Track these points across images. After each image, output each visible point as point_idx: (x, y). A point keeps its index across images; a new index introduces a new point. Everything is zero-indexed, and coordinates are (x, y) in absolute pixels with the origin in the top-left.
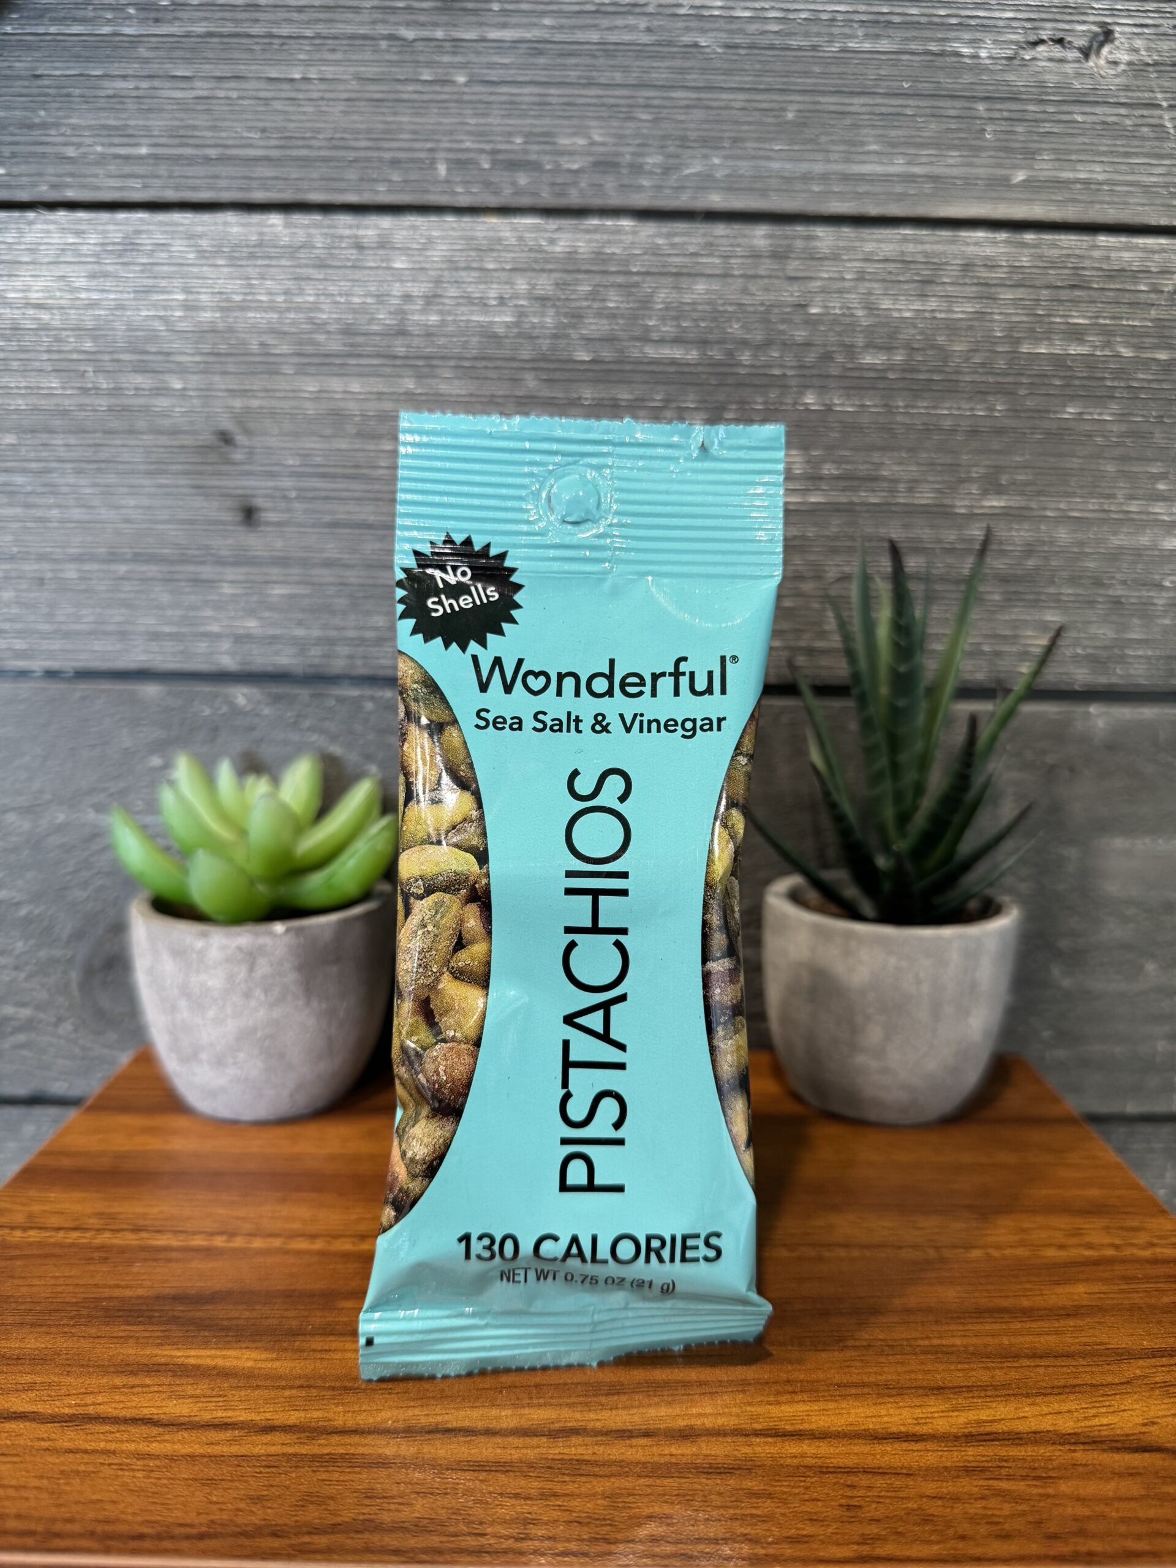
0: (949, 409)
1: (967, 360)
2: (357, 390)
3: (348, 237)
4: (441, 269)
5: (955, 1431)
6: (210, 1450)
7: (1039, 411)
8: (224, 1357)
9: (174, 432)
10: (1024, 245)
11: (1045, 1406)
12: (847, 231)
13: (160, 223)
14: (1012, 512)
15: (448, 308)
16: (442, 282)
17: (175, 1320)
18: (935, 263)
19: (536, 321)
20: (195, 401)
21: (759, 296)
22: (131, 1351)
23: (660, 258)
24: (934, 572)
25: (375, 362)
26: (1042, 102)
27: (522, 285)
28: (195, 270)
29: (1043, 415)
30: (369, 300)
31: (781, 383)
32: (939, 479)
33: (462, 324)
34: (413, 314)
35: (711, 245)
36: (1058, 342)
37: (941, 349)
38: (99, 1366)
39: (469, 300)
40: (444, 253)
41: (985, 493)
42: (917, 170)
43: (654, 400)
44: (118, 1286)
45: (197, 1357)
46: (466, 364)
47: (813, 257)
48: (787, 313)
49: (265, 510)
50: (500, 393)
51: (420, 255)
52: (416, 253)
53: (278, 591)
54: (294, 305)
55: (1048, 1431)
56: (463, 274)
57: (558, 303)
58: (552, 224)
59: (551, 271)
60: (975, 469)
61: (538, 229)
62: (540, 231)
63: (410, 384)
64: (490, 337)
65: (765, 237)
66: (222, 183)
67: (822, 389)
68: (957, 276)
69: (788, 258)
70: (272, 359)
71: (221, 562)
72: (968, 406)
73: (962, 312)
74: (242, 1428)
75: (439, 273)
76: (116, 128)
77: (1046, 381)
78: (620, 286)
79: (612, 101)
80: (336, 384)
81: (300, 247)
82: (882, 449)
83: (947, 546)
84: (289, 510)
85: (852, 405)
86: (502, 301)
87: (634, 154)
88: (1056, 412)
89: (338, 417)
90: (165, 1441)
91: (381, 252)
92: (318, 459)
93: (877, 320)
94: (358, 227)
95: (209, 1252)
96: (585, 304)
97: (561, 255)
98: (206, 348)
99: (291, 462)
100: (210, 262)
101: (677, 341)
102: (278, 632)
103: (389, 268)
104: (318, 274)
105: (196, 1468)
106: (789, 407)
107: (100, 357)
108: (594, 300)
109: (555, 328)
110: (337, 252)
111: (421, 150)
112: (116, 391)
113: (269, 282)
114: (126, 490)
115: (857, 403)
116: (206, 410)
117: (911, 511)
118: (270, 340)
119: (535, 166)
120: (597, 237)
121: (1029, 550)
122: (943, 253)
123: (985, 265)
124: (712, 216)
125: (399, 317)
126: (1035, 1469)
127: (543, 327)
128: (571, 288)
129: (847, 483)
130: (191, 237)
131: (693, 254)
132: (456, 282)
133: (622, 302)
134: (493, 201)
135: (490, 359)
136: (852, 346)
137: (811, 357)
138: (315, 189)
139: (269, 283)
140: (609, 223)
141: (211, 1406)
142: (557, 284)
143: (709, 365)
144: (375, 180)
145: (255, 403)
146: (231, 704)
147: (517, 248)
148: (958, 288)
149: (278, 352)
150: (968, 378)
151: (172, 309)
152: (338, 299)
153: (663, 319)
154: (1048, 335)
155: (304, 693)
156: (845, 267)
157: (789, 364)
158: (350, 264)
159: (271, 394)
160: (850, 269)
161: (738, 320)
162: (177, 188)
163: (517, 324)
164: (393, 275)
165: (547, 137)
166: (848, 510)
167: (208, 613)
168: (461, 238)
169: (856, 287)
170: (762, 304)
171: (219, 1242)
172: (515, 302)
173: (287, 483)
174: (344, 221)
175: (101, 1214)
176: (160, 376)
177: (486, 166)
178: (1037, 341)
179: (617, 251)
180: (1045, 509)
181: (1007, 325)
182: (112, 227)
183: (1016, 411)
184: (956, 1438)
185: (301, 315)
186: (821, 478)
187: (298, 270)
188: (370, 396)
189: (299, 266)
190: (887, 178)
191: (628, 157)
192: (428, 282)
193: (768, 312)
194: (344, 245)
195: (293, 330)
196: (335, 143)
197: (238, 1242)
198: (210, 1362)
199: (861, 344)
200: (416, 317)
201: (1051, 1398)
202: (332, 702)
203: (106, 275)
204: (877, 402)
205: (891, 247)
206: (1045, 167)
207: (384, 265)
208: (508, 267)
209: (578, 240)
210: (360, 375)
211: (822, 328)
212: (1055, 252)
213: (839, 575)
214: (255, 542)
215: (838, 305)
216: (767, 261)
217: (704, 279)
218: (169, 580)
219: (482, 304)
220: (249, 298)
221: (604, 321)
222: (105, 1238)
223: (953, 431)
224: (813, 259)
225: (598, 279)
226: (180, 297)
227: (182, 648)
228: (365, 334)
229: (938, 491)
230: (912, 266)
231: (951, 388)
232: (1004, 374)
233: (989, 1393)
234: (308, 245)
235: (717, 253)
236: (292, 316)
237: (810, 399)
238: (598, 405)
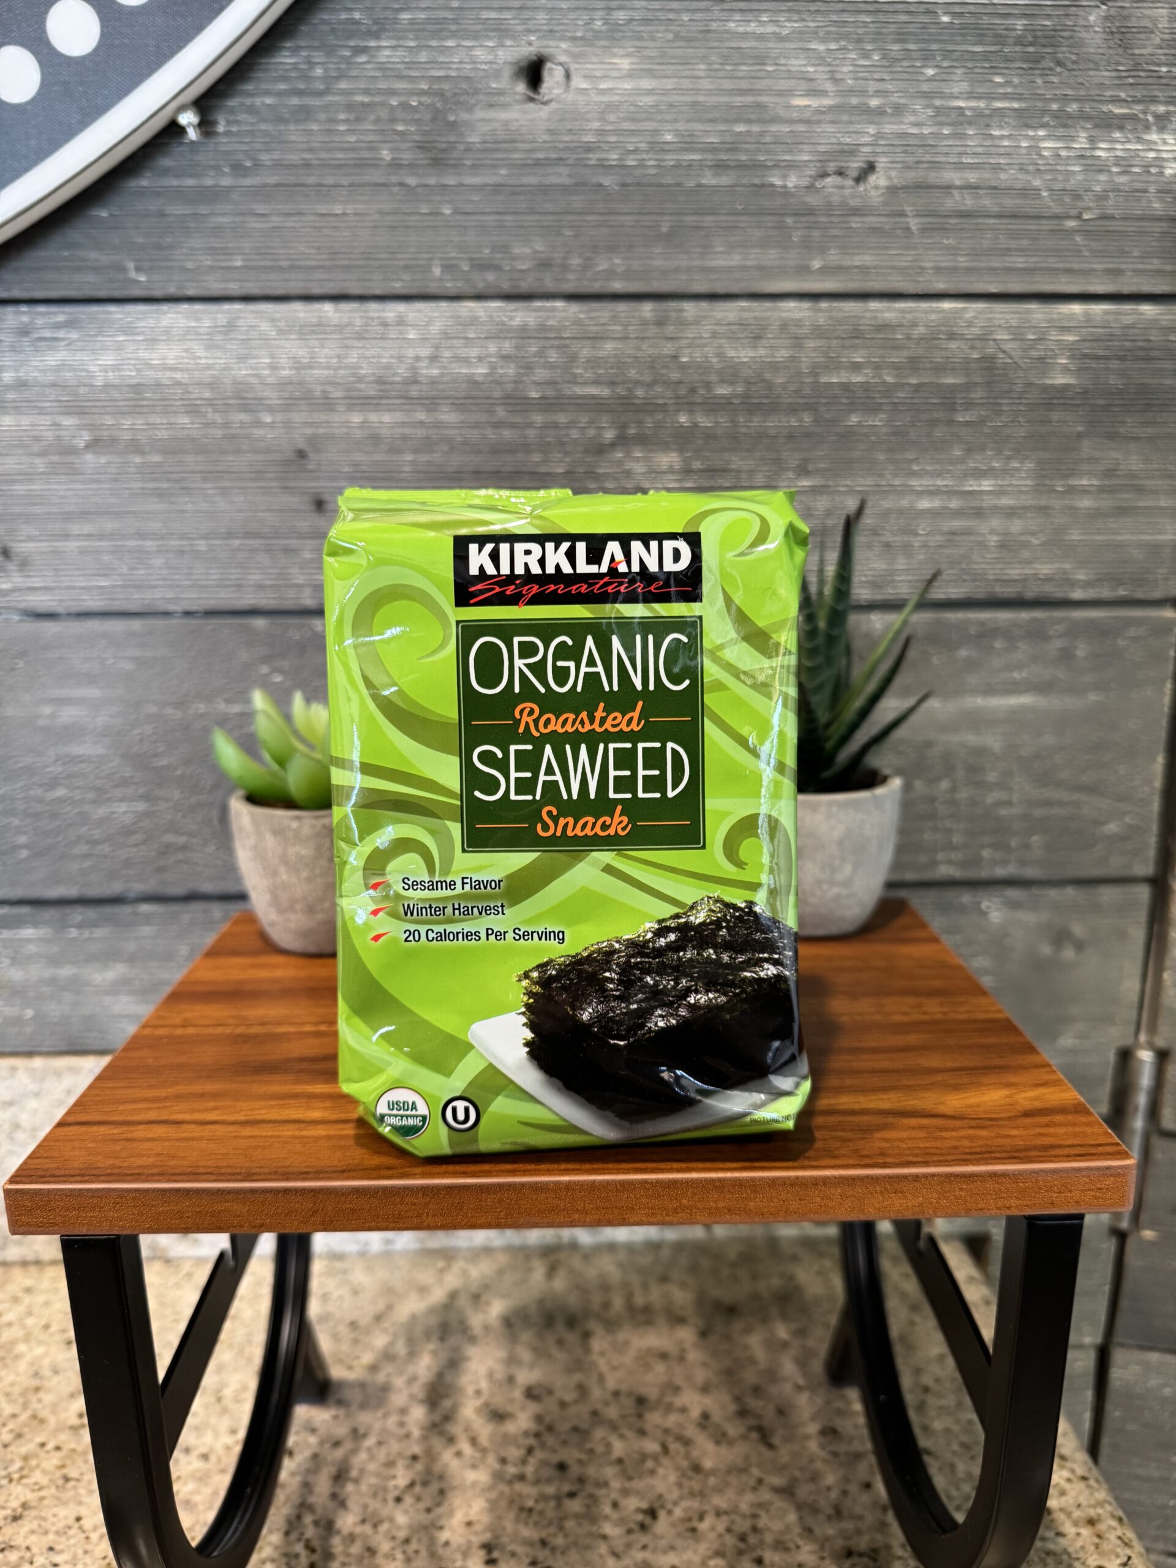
0: (773, 422)
1: (785, 389)
2: (387, 421)
3: (378, 318)
4: (439, 339)
7: (833, 421)
9: (268, 451)
10: (820, 310)
12: (704, 304)
13: (252, 312)
14: (816, 488)
15: (445, 364)
16: (440, 347)
18: (762, 325)
19: (502, 372)
20: (280, 430)
21: (648, 350)
23: (583, 327)
25: (398, 401)
26: (830, 215)
27: (492, 348)
28: (276, 342)
29: (836, 423)
30: (393, 361)
31: (663, 408)
33: (454, 375)
34: (422, 369)
35: (615, 317)
36: (844, 375)
37: (767, 382)
39: (458, 359)
40: (441, 328)
41: (798, 477)
42: (749, 263)
43: (580, 422)
46: (458, 401)
47: (683, 323)
48: (666, 362)
49: (329, 501)
50: (483, 420)
51: (425, 329)
52: (422, 328)
54: (343, 365)
56: (455, 342)
57: (516, 360)
58: (513, 305)
59: (511, 338)
62: (502, 310)
63: (421, 416)
64: (473, 383)
65: (652, 310)
67: (691, 412)
68: (777, 333)
69: (664, 324)
70: (330, 401)
71: (301, 536)
72: (784, 419)
73: (781, 357)
75: (438, 341)
76: (221, 249)
77: (837, 401)
78: (558, 347)
79: (546, 224)
80: (373, 417)
81: (346, 326)
82: (731, 450)
85: (710, 422)
86: (480, 359)
87: (565, 258)
88: (844, 421)
89: (375, 439)
91: (399, 328)
92: (363, 466)
93: (725, 364)
94: (384, 311)
96: (535, 359)
97: (517, 327)
98: (286, 395)
99: (346, 469)
100: (286, 337)
101: (596, 383)
103: (405, 338)
104: (356, 343)
106: (670, 425)
107: (215, 402)
108: (540, 357)
109: (515, 376)
110: (369, 328)
111: (424, 259)
112: (226, 425)
114: (237, 491)
115: (714, 420)
116: (288, 436)
118: (329, 388)
119: (497, 268)
120: (540, 314)
122: (768, 318)
123: (796, 325)
124: (615, 297)
125: (413, 371)
127: (507, 376)
128: (525, 349)
130: (273, 320)
131: (603, 324)
132: (449, 347)
133: (558, 358)
134: (470, 291)
135: (474, 398)
136: (710, 382)
137: (682, 391)
138: (354, 286)
139: (326, 351)
140: (548, 304)
142: (516, 347)
143: (618, 398)
144: (393, 280)
145: (322, 431)
147: (488, 323)
148: (778, 341)
149: (334, 396)
150: (786, 401)
151: (264, 369)
152: (372, 360)
153: (586, 368)
154: (837, 370)
156: (703, 329)
157: (668, 396)
158: (378, 336)
159: (330, 424)
160: (706, 330)
161: (634, 367)
162: (262, 288)
163: (490, 374)
164: (407, 343)
165: (505, 248)
167: (294, 569)
168: (452, 317)
169: (711, 343)
172: (488, 359)
173: (343, 482)
174: (373, 306)
176: (256, 414)
177: (466, 269)
178: (831, 374)
179: (554, 323)
180: (838, 486)
181: (811, 364)
182: (219, 316)
183: (818, 421)
185: (348, 372)
186: (692, 469)
187: (345, 341)
188: (396, 425)
189: (345, 339)
190: (729, 269)
191: (559, 261)
192: (431, 347)
193: (654, 361)
194: (374, 324)
195: (343, 381)
196: (366, 256)
199: (715, 381)
200: (424, 371)
203: (218, 347)
204: (726, 419)
205: (733, 314)
206: (834, 257)
207: (401, 336)
208: (483, 336)
209: (530, 316)
210: (389, 410)
211: (689, 371)
212: (840, 314)
214: (323, 521)
215: (700, 355)
216: (652, 327)
217: (611, 341)
218: (268, 550)
219: (466, 361)
220: (313, 360)
221: (547, 371)
223: (775, 437)
224: (682, 324)
225: (542, 343)
226: (267, 361)
227: (279, 594)
228: (390, 383)
230: (747, 327)
231: (773, 408)
232: (810, 397)
234: (349, 324)
235: (619, 323)
236: (342, 372)
237: (683, 419)
238: (546, 426)
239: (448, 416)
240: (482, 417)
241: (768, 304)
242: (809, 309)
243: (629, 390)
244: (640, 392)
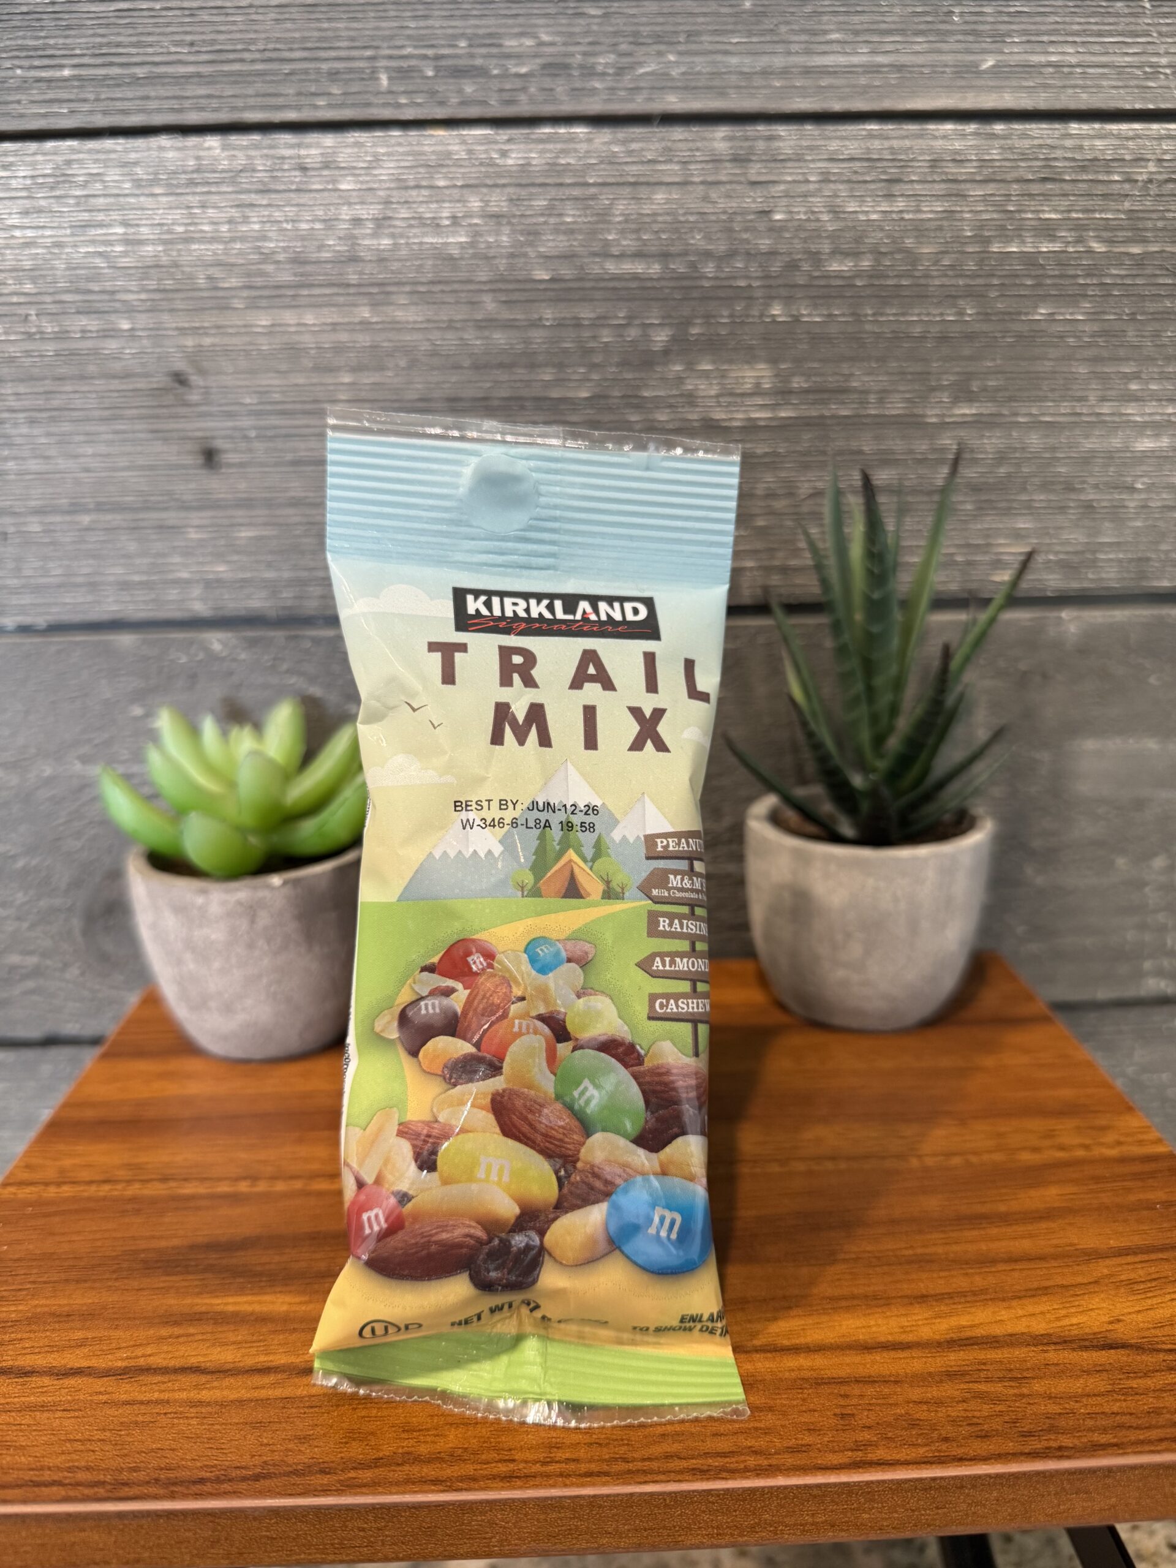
0: (919, 315)
1: (936, 262)
2: (311, 322)
3: (290, 158)
4: (388, 189)
5: (937, 1337)
6: (256, 1394)
7: (1010, 313)
8: (260, 1302)
9: (127, 375)
10: (994, 136)
11: (1020, 1309)
12: (809, 129)
13: (91, 151)
14: (984, 419)
15: (399, 230)
16: (392, 203)
17: (209, 1269)
18: (901, 160)
19: (491, 240)
20: (145, 342)
21: (721, 203)
22: (172, 1302)
23: (619, 167)
24: (907, 483)
25: (327, 291)
27: (475, 203)
28: (132, 200)
29: (1014, 317)
30: (318, 226)
31: (745, 295)
32: (909, 388)
33: (415, 247)
34: (363, 238)
35: (670, 150)
36: (1029, 240)
37: (907, 251)
38: (145, 1318)
39: (421, 221)
40: (392, 171)
41: (956, 401)
42: (881, 59)
43: (618, 318)
44: (153, 1237)
45: (235, 1303)
46: (422, 289)
47: (775, 158)
48: (751, 221)
49: (225, 451)
50: (459, 317)
51: (366, 175)
52: (363, 172)
53: (245, 533)
54: (240, 234)
55: (1023, 1334)
56: (414, 193)
57: (514, 221)
58: (504, 134)
59: (504, 186)
60: (945, 377)
61: (487, 141)
62: (490, 143)
63: (365, 313)
64: (445, 259)
65: (724, 139)
66: (153, 105)
67: (788, 300)
68: (925, 174)
69: (750, 161)
70: (221, 294)
71: (185, 507)
72: (936, 312)
73: (932, 212)
74: (284, 1371)
75: (388, 192)
76: (37, 48)
77: (1017, 282)
78: (576, 199)
80: (289, 317)
81: (241, 171)
82: (852, 359)
83: (919, 457)
84: (250, 450)
85: (819, 315)
86: (455, 220)
87: (587, 54)
88: (1027, 314)
89: (293, 351)
90: (213, 1388)
91: (325, 172)
92: (276, 396)
93: (842, 224)
94: (299, 146)
95: (235, 1199)
96: (542, 219)
97: (514, 168)
98: (152, 284)
99: (248, 400)
100: (146, 192)
101: (639, 255)
102: (248, 575)
103: (336, 190)
104: (259, 199)
105: (246, 1412)
106: (756, 320)
107: (41, 299)
108: (550, 215)
109: (511, 247)
110: (279, 174)
111: (361, 59)
112: (62, 335)
113: (210, 211)
114: (82, 438)
115: (825, 313)
116: (158, 350)
117: (883, 422)
118: (216, 272)
119: (481, 72)
120: (550, 146)
121: (1001, 458)
122: (911, 148)
123: (954, 160)
124: (670, 119)
125: (349, 243)
126: (1011, 1370)
127: (499, 246)
128: (525, 203)
129: (818, 396)
130: (124, 164)
131: (650, 161)
132: (406, 202)
133: (580, 216)
134: (440, 113)
135: (447, 283)
136: (818, 253)
137: (776, 267)
138: (253, 108)
140: (562, 130)
141: (253, 1351)
142: (511, 200)
143: (672, 279)
144: (313, 94)
145: (207, 341)
146: (207, 650)
147: (466, 163)
148: (926, 186)
149: (226, 285)
150: (937, 282)
151: (113, 243)
152: (285, 225)
153: (622, 232)
154: (1018, 233)
155: (279, 635)
156: (808, 168)
157: (754, 275)
158: (294, 187)
159: (221, 331)
160: (813, 171)
161: (700, 230)
162: (105, 113)
163: (472, 244)
164: (340, 197)
165: (493, 39)
166: (817, 424)
167: (177, 559)
168: (408, 154)
169: (820, 190)
170: (725, 212)
171: (243, 1187)
172: (469, 221)
173: (246, 422)
174: (285, 140)
175: (129, 1165)
176: (106, 316)
177: (430, 73)
178: (1008, 240)
179: (572, 161)
180: (1016, 414)
181: (978, 224)
182: (41, 158)
183: (987, 314)
184: (939, 1344)
185: (249, 245)
186: (791, 392)
187: (243, 196)
188: (325, 328)
189: (241, 192)
190: (850, 70)
191: (579, 58)
192: (378, 203)
193: (731, 221)
194: (286, 167)
195: (241, 261)
196: (269, 54)
197: (262, 1187)
198: (249, 1308)
199: (827, 251)
200: (366, 242)
201: (1025, 1301)
202: (308, 644)
203: (39, 211)
204: (847, 311)
205: (856, 144)
206: (1016, 50)
207: (330, 187)
208: (459, 184)
209: (531, 151)
210: (313, 306)
211: (787, 235)
212: (1027, 143)
213: (811, 491)
214: (217, 485)
215: (803, 209)
216: (728, 165)
217: (664, 188)
218: (134, 528)
219: (433, 224)
220: (192, 228)
221: (561, 237)
222: (134, 1190)
223: (923, 338)
224: (775, 160)
225: (553, 192)
226: (120, 230)
227: (153, 596)
228: (315, 262)
229: (908, 400)
230: (879, 165)
231: (920, 295)
232: (975, 276)
233: (969, 1299)
234: (248, 168)
235: (676, 159)
236: (238, 246)
237: (776, 310)
238: (560, 325)
239: (408, 313)
240: (460, 314)
241: (912, 127)
242: (976, 134)
243: (693, 266)
244: (709, 269)
